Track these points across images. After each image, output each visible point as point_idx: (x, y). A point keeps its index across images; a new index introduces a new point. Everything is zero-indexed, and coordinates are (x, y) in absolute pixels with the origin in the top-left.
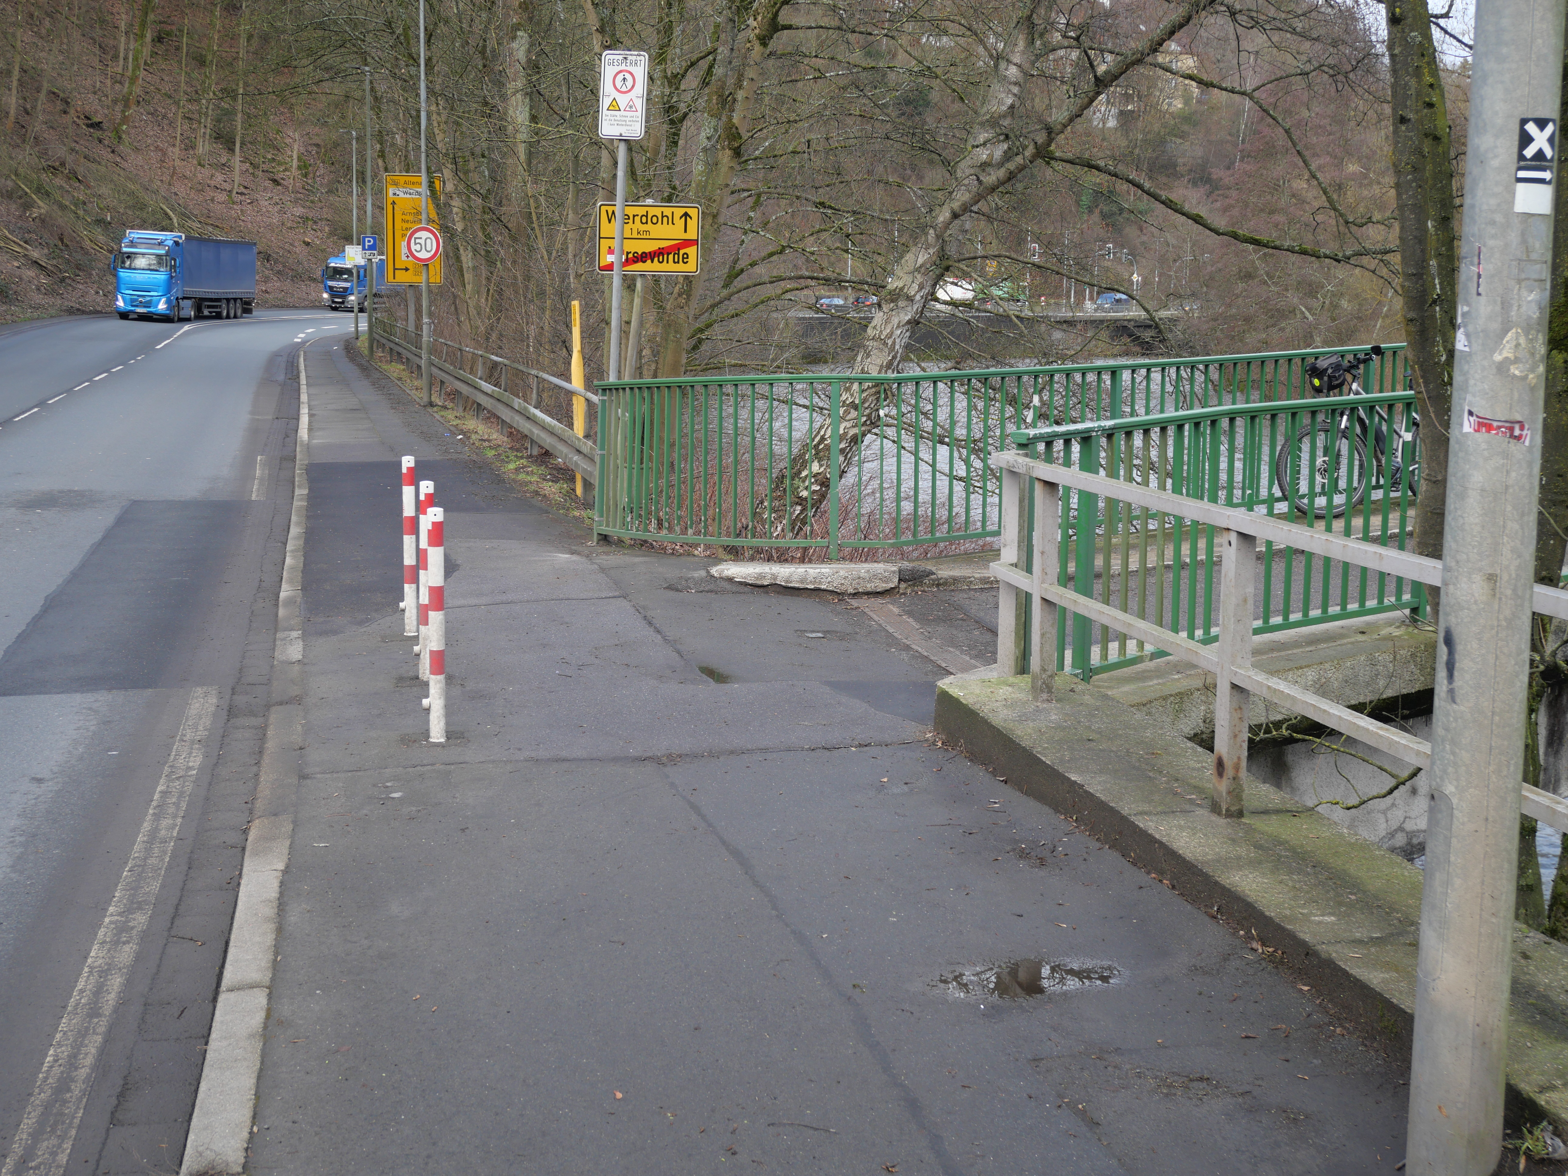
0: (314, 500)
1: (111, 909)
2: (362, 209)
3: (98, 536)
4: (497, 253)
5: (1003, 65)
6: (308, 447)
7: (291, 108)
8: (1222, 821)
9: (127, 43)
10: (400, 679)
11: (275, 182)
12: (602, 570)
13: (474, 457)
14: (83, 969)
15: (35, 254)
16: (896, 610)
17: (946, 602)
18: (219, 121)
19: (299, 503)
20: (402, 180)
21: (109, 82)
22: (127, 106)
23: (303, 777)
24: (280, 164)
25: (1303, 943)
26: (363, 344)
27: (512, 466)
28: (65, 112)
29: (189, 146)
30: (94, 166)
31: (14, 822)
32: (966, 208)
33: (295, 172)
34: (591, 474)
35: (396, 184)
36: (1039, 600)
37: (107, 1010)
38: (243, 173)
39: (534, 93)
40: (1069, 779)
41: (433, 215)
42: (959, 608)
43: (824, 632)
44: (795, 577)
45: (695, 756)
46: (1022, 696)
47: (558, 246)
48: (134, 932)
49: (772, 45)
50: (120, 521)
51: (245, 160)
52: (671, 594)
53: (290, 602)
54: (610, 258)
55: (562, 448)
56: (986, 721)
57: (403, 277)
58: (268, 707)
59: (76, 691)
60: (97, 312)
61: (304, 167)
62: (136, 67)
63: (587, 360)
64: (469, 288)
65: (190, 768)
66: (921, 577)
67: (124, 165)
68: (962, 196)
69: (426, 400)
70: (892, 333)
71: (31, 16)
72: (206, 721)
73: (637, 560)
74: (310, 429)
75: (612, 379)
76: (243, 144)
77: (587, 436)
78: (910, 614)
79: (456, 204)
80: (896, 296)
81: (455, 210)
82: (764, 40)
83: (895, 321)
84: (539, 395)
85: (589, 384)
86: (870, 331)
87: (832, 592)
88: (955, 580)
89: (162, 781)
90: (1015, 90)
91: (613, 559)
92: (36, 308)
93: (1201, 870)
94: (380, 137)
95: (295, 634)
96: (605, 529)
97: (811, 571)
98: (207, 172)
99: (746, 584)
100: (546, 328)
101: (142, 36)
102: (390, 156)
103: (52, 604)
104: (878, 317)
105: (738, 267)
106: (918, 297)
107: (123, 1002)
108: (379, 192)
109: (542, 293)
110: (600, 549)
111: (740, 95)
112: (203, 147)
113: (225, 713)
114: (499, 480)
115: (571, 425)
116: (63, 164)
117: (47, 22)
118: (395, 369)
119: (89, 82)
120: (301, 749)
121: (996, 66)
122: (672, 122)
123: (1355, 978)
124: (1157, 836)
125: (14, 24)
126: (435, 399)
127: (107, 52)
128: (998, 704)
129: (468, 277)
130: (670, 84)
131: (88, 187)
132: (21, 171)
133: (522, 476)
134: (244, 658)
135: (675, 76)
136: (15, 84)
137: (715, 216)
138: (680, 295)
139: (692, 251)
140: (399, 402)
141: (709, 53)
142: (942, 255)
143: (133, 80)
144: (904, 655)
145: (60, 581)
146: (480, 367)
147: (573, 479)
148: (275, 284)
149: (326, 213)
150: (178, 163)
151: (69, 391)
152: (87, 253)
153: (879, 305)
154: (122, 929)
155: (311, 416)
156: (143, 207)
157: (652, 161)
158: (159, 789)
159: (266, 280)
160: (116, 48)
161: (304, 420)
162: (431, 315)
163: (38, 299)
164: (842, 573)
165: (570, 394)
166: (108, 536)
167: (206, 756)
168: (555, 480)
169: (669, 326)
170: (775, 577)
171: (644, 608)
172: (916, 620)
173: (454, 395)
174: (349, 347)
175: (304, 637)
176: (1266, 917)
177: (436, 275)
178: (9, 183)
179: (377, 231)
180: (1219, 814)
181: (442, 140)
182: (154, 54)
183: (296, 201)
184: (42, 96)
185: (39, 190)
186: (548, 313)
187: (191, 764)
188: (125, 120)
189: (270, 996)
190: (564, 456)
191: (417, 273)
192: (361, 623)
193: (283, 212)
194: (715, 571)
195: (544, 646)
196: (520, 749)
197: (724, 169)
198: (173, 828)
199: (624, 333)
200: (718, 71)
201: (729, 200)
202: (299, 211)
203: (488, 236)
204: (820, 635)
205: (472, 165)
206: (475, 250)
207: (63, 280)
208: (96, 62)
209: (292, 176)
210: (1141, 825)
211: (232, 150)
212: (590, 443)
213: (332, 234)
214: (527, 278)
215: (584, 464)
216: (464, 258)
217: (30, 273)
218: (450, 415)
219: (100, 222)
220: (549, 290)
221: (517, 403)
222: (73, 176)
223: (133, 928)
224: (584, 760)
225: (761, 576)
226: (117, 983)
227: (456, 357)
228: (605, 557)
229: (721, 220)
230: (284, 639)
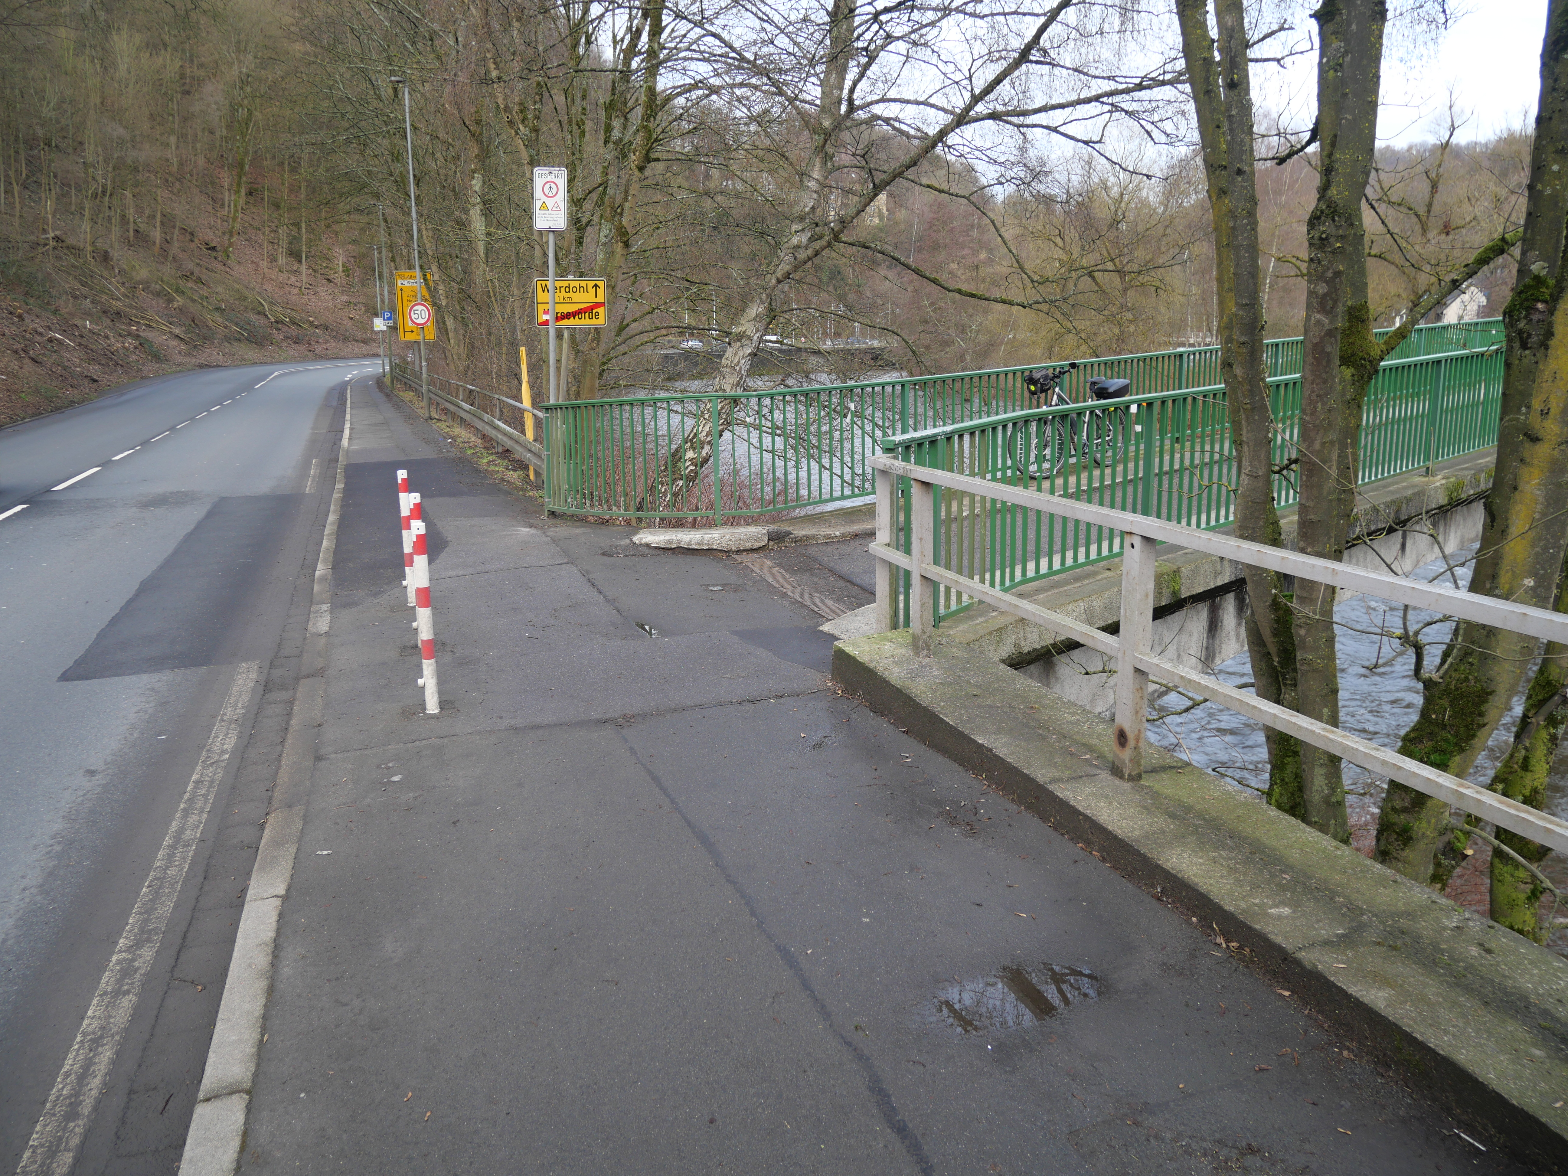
0: (348, 492)
1: (122, 942)
2: (382, 295)
3: (192, 527)
4: (469, 318)
5: (805, 179)
6: (347, 452)
7: (336, 233)
8: (1126, 786)
9: (230, 196)
10: (404, 648)
11: (328, 280)
12: (554, 541)
13: (459, 455)
14: (76, 1036)
15: (177, 331)
16: (769, 563)
17: (804, 555)
18: (290, 243)
19: (337, 495)
20: (406, 275)
21: (219, 221)
22: (231, 236)
23: (319, 758)
24: (331, 269)
25: (1279, 948)
26: (387, 380)
27: (485, 461)
28: (192, 241)
29: (273, 260)
30: (213, 274)
31: (57, 826)
32: (787, 276)
33: (341, 274)
34: (540, 467)
35: (402, 277)
36: (919, 577)
37: (86, 1109)
38: (308, 276)
39: (487, 213)
40: (975, 742)
41: (427, 295)
42: (815, 560)
43: (723, 585)
44: (694, 541)
45: (645, 716)
46: (902, 651)
47: (508, 312)
48: (137, 976)
49: (648, 172)
50: (210, 514)
51: (309, 267)
52: (605, 559)
53: (323, 579)
54: (546, 317)
55: (518, 448)
56: (884, 680)
57: (410, 337)
58: (297, 679)
59: (145, 672)
60: (218, 366)
61: (347, 271)
62: (236, 211)
63: (532, 386)
64: (452, 341)
65: (224, 752)
66: (784, 536)
67: (232, 273)
68: (784, 268)
69: (427, 415)
70: (739, 362)
71: (167, 181)
72: (245, 699)
73: (579, 531)
74: (350, 439)
75: (552, 401)
76: (307, 257)
77: (535, 440)
78: (780, 565)
79: (441, 290)
80: (740, 337)
81: (441, 292)
82: (641, 169)
83: (741, 354)
84: (501, 410)
85: (535, 403)
86: (724, 361)
87: (721, 551)
88: (807, 537)
89: (198, 768)
90: (815, 196)
91: (561, 530)
92: (179, 365)
93: (1138, 851)
94: (391, 248)
95: (325, 607)
96: (552, 507)
97: (705, 536)
98: (285, 276)
99: (659, 548)
100: (504, 366)
101: (239, 191)
102: (398, 259)
103: (146, 588)
104: (729, 352)
105: (625, 323)
106: (755, 338)
107: (108, 1089)
108: (392, 285)
109: (499, 344)
110: (551, 522)
111: (627, 205)
112: (282, 260)
113: (262, 688)
114: (477, 471)
115: (524, 433)
116: (192, 274)
117: (177, 185)
118: (408, 395)
119: (206, 222)
120: (319, 725)
121: (801, 181)
122: (578, 229)
123: (1357, 999)
124: (1081, 809)
125: (156, 186)
126: (434, 414)
127: (217, 202)
128: (888, 661)
129: (451, 335)
130: (576, 206)
131: (209, 287)
132: (165, 279)
133: (492, 468)
134: (284, 631)
135: (579, 200)
136: (158, 224)
137: (613, 288)
138: (592, 341)
139: (601, 310)
140: (409, 417)
141: (601, 185)
142: (771, 309)
143: (235, 219)
144: (785, 603)
145: (155, 567)
146: (461, 393)
147: (527, 468)
148: (332, 344)
149: (362, 299)
150: (266, 270)
151: (193, 419)
152: (211, 329)
153: (730, 344)
154: (127, 971)
155: (351, 429)
156: (245, 299)
157: (567, 255)
158: (193, 778)
159: (326, 342)
160: (223, 200)
161: (347, 432)
162: (428, 360)
163: (180, 359)
164: (728, 537)
165: (522, 411)
166: (199, 526)
167: (239, 737)
168: (515, 470)
169: (585, 362)
170: (679, 542)
171: (587, 571)
172: (786, 570)
173: (446, 411)
174: (379, 381)
175: (332, 610)
176: (1226, 911)
177: (431, 335)
178: (158, 286)
179: (393, 310)
180: (1122, 777)
181: (430, 247)
182: (247, 203)
183: (343, 292)
184: (176, 231)
185: (177, 290)
186: (504, 356)
187: (225, 747)
188: (231, 244)
189: (249, 1109)
190: (519, 452)
191: (418, 334)
192: (375, 595)
193: (334, 299)
194: (636, 539)
195: (515, 609)
196: (501, 718)
197: (618, 256)
198: (197, 827)
199: (558, 369)
200: (610, 191)
201: (621, 277)
202: (345, 298)
203: (463, 308)
204: (720, 588)
205: (450, 263)
206: (455, 318)
207: (195, 347)
208: (210, 209)
209: (339, 276)
210: (1061, 796)
211: (300, 261)
212: (538, 445)
213: (367, 311)
214: (489, 334)
215: (534, 460)
216: (448, 323)
217: (174, 343)
218: (443, 425)
219: (218, 309)
220: (504, 341)
221: (486, 417)
222: (199, 281)
223: (138, 968)
224: (555, 725)
225: (670, 542)
226: (106, 1060)
227: (445, 386)
228: (553, 529)
229: (617, 290)
230: (316, 612)
